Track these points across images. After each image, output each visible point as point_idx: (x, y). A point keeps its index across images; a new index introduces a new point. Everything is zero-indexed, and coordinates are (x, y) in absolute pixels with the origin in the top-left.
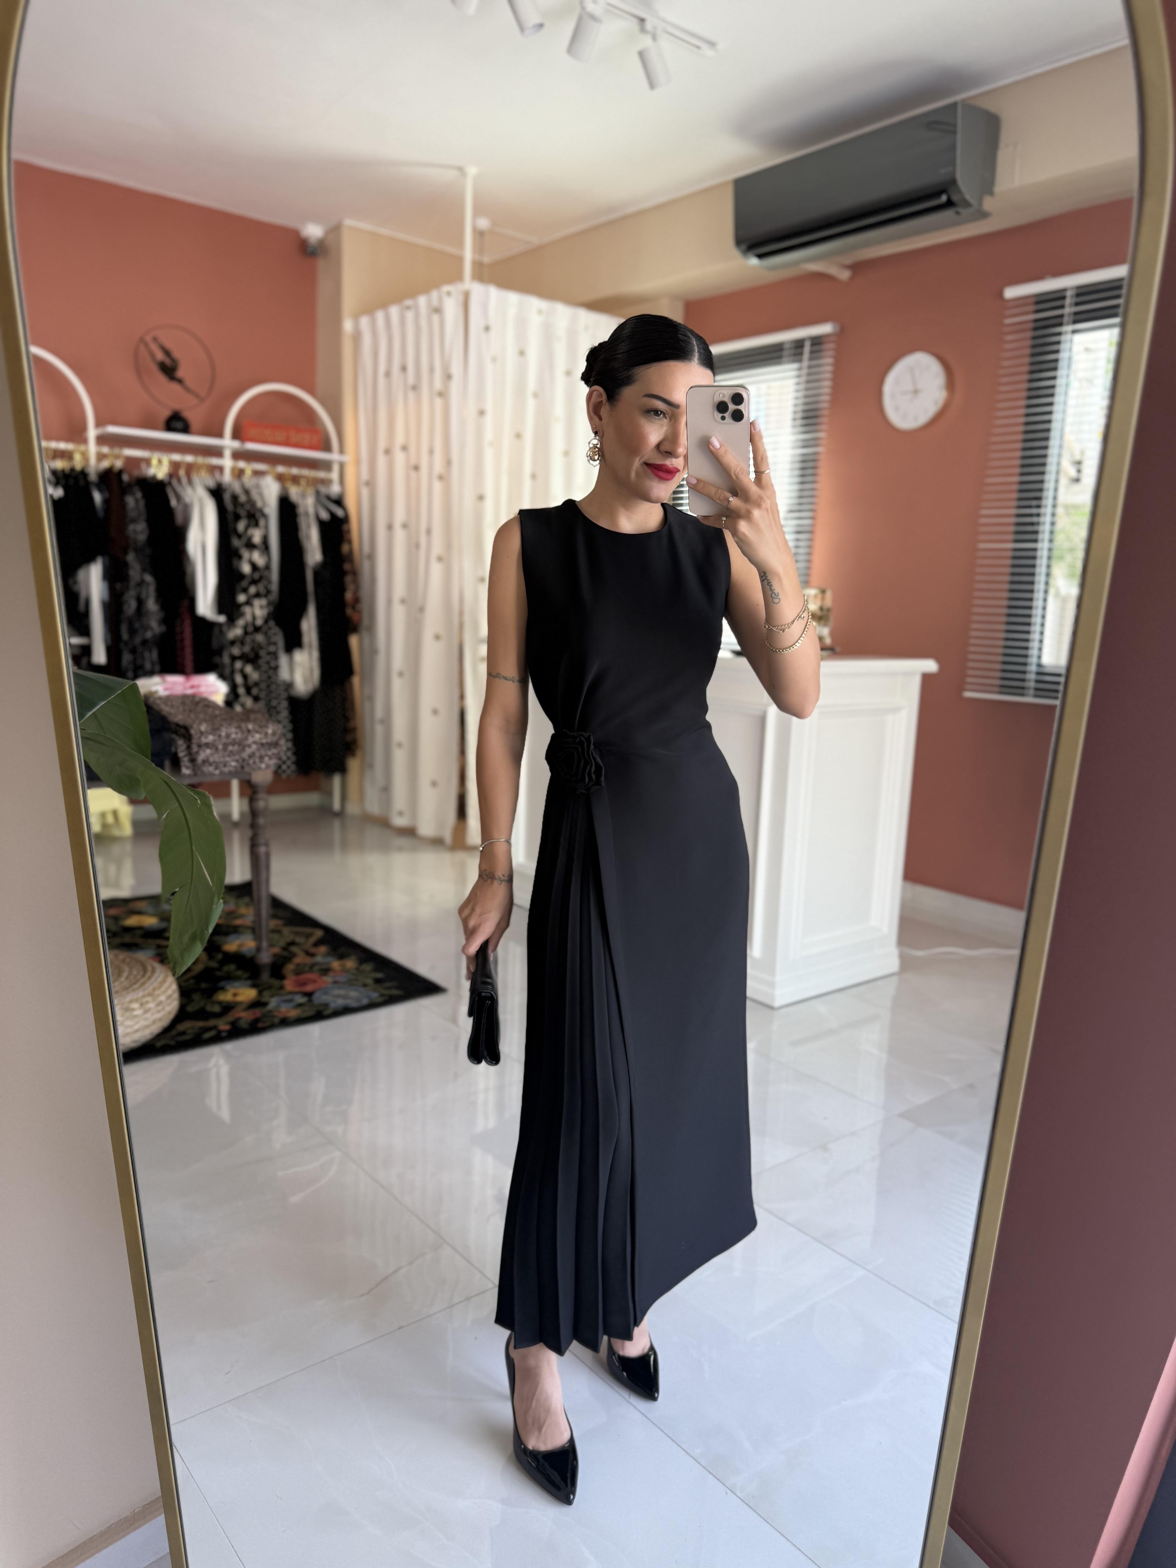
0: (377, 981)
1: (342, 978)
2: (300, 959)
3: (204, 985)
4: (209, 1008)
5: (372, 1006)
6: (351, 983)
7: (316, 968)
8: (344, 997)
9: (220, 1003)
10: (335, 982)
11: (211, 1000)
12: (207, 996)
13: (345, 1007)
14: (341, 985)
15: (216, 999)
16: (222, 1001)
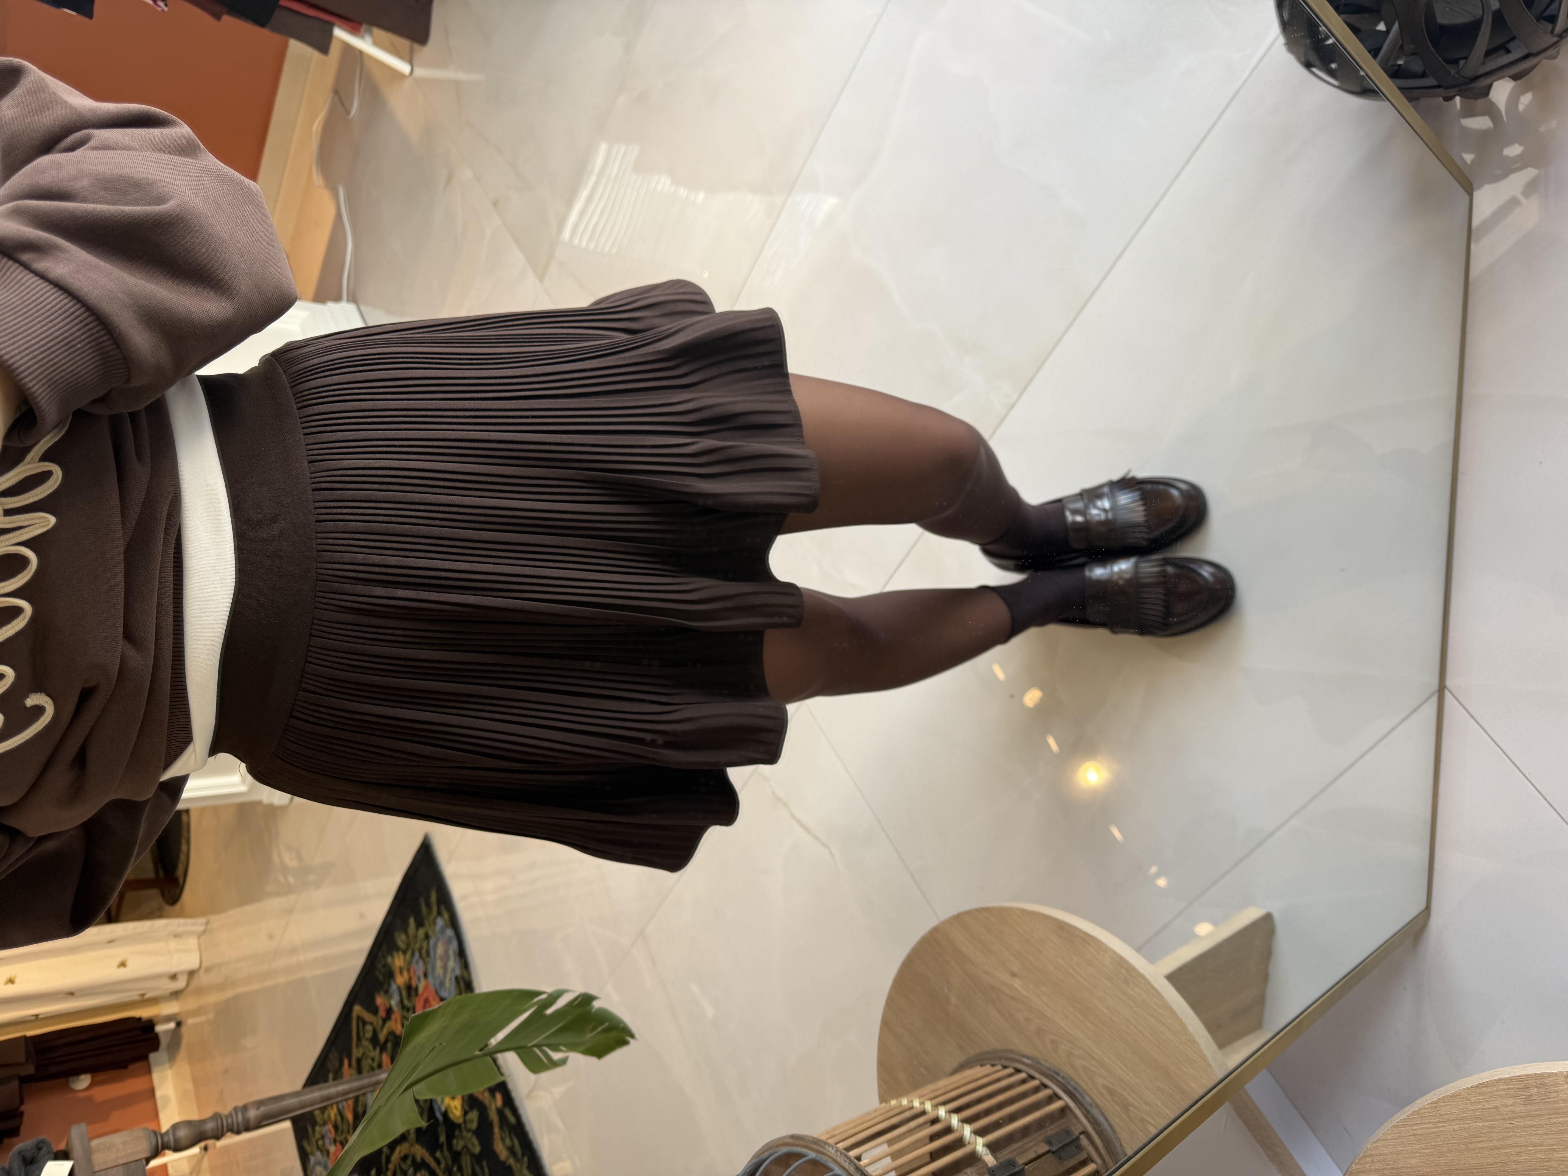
0: (420, 924)
1: (419, 968)
2: (395, 1026)
3: (443, 1138)
4: (474, 1126)
5: (454, 923)
6: (426, 955)
7: (406, 1002)
8: (445, 958)
9: (465, 1113)
10: (425, 975)
11: (463, 1126)
12: (457, 1133)
13: (458, 958)
14: (430, 967)
15: (461, 1121)
16: (463, 1113)
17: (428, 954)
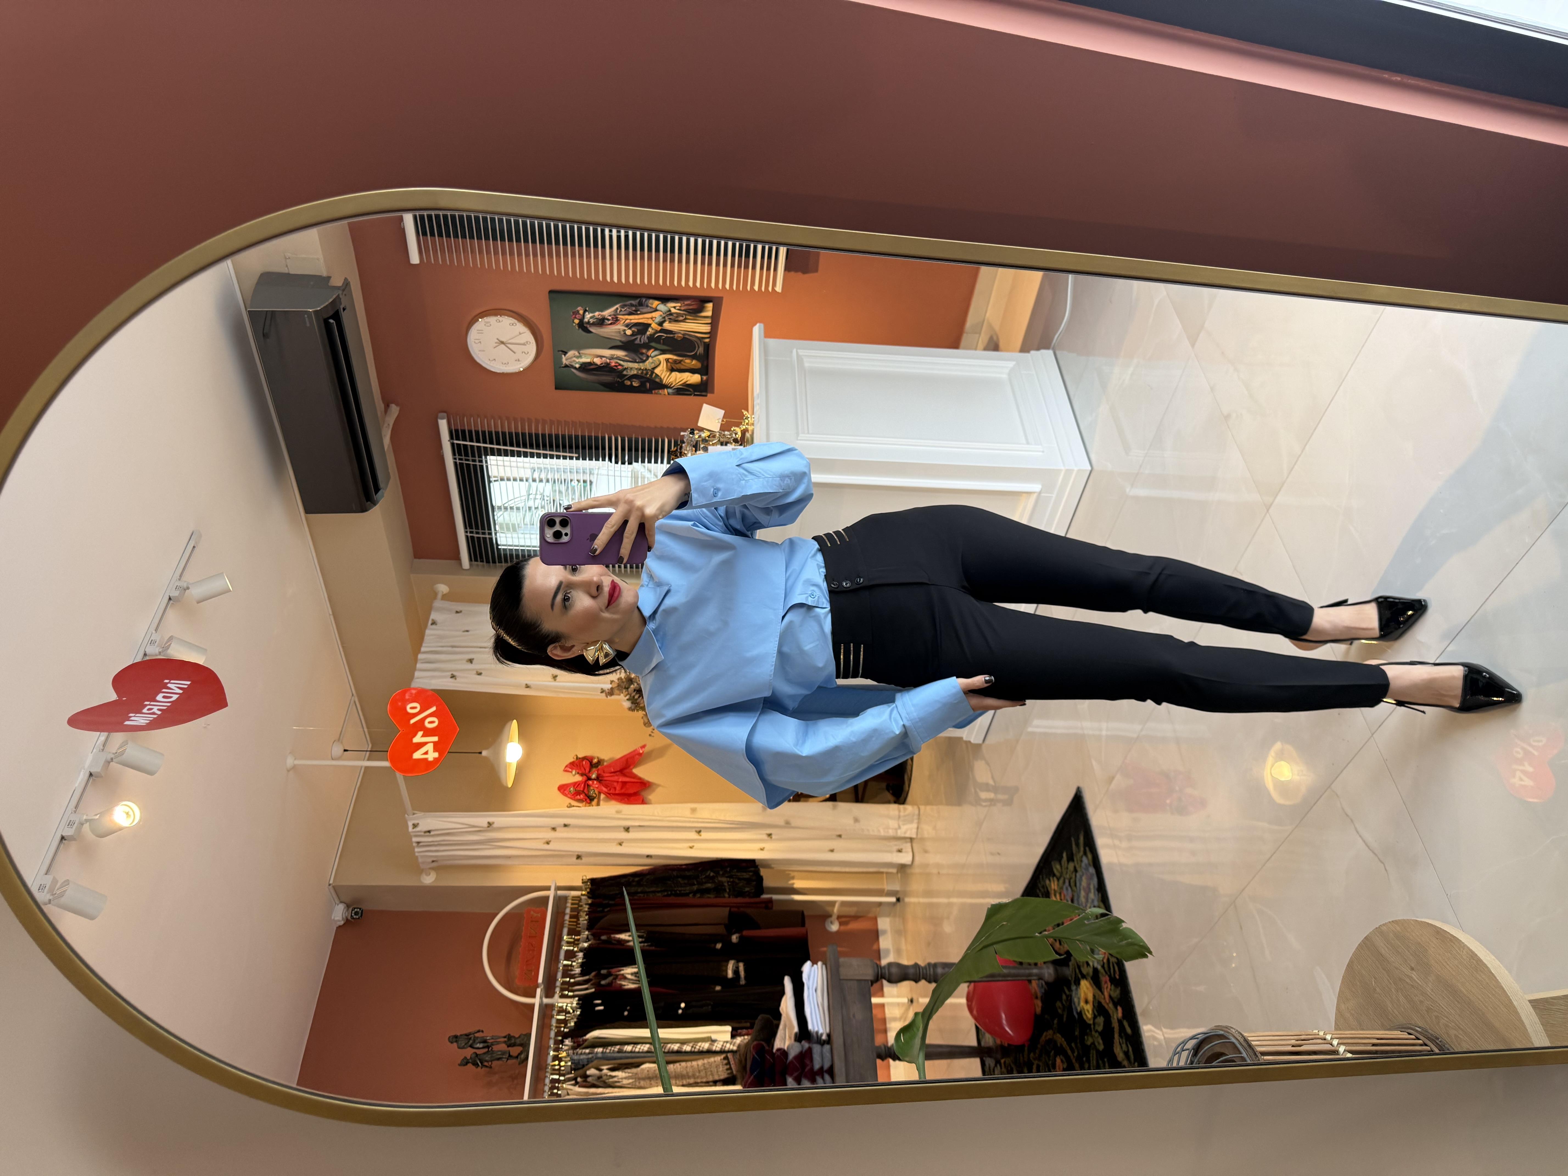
0: (1071, 858)
1: (1068, 894)
3: (1077, 1033)
5: (1096, 862)
6: (1073, 885)
8: (1088, 890)
11: (1092, 1026)
12: (1088, 1031)
13: (1096, 892)
14: (1075, 895)
15: (1091, 1022)
16: (1093, 1016)
17: (1076, 885)
